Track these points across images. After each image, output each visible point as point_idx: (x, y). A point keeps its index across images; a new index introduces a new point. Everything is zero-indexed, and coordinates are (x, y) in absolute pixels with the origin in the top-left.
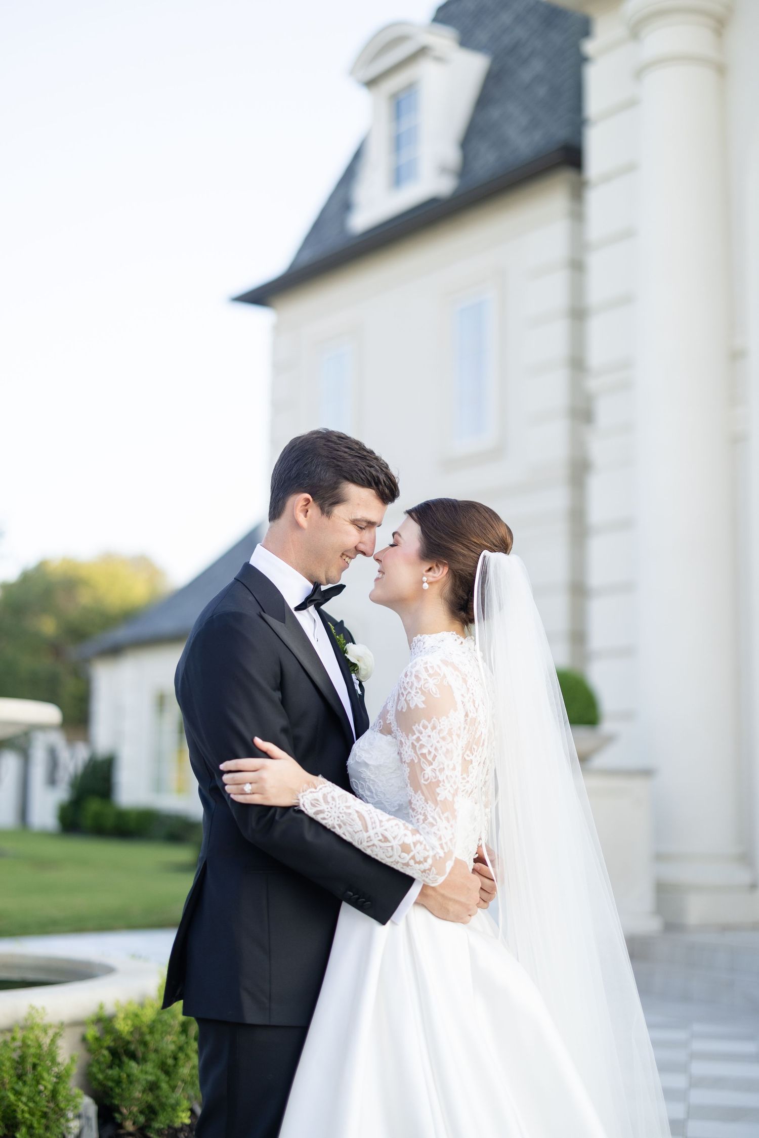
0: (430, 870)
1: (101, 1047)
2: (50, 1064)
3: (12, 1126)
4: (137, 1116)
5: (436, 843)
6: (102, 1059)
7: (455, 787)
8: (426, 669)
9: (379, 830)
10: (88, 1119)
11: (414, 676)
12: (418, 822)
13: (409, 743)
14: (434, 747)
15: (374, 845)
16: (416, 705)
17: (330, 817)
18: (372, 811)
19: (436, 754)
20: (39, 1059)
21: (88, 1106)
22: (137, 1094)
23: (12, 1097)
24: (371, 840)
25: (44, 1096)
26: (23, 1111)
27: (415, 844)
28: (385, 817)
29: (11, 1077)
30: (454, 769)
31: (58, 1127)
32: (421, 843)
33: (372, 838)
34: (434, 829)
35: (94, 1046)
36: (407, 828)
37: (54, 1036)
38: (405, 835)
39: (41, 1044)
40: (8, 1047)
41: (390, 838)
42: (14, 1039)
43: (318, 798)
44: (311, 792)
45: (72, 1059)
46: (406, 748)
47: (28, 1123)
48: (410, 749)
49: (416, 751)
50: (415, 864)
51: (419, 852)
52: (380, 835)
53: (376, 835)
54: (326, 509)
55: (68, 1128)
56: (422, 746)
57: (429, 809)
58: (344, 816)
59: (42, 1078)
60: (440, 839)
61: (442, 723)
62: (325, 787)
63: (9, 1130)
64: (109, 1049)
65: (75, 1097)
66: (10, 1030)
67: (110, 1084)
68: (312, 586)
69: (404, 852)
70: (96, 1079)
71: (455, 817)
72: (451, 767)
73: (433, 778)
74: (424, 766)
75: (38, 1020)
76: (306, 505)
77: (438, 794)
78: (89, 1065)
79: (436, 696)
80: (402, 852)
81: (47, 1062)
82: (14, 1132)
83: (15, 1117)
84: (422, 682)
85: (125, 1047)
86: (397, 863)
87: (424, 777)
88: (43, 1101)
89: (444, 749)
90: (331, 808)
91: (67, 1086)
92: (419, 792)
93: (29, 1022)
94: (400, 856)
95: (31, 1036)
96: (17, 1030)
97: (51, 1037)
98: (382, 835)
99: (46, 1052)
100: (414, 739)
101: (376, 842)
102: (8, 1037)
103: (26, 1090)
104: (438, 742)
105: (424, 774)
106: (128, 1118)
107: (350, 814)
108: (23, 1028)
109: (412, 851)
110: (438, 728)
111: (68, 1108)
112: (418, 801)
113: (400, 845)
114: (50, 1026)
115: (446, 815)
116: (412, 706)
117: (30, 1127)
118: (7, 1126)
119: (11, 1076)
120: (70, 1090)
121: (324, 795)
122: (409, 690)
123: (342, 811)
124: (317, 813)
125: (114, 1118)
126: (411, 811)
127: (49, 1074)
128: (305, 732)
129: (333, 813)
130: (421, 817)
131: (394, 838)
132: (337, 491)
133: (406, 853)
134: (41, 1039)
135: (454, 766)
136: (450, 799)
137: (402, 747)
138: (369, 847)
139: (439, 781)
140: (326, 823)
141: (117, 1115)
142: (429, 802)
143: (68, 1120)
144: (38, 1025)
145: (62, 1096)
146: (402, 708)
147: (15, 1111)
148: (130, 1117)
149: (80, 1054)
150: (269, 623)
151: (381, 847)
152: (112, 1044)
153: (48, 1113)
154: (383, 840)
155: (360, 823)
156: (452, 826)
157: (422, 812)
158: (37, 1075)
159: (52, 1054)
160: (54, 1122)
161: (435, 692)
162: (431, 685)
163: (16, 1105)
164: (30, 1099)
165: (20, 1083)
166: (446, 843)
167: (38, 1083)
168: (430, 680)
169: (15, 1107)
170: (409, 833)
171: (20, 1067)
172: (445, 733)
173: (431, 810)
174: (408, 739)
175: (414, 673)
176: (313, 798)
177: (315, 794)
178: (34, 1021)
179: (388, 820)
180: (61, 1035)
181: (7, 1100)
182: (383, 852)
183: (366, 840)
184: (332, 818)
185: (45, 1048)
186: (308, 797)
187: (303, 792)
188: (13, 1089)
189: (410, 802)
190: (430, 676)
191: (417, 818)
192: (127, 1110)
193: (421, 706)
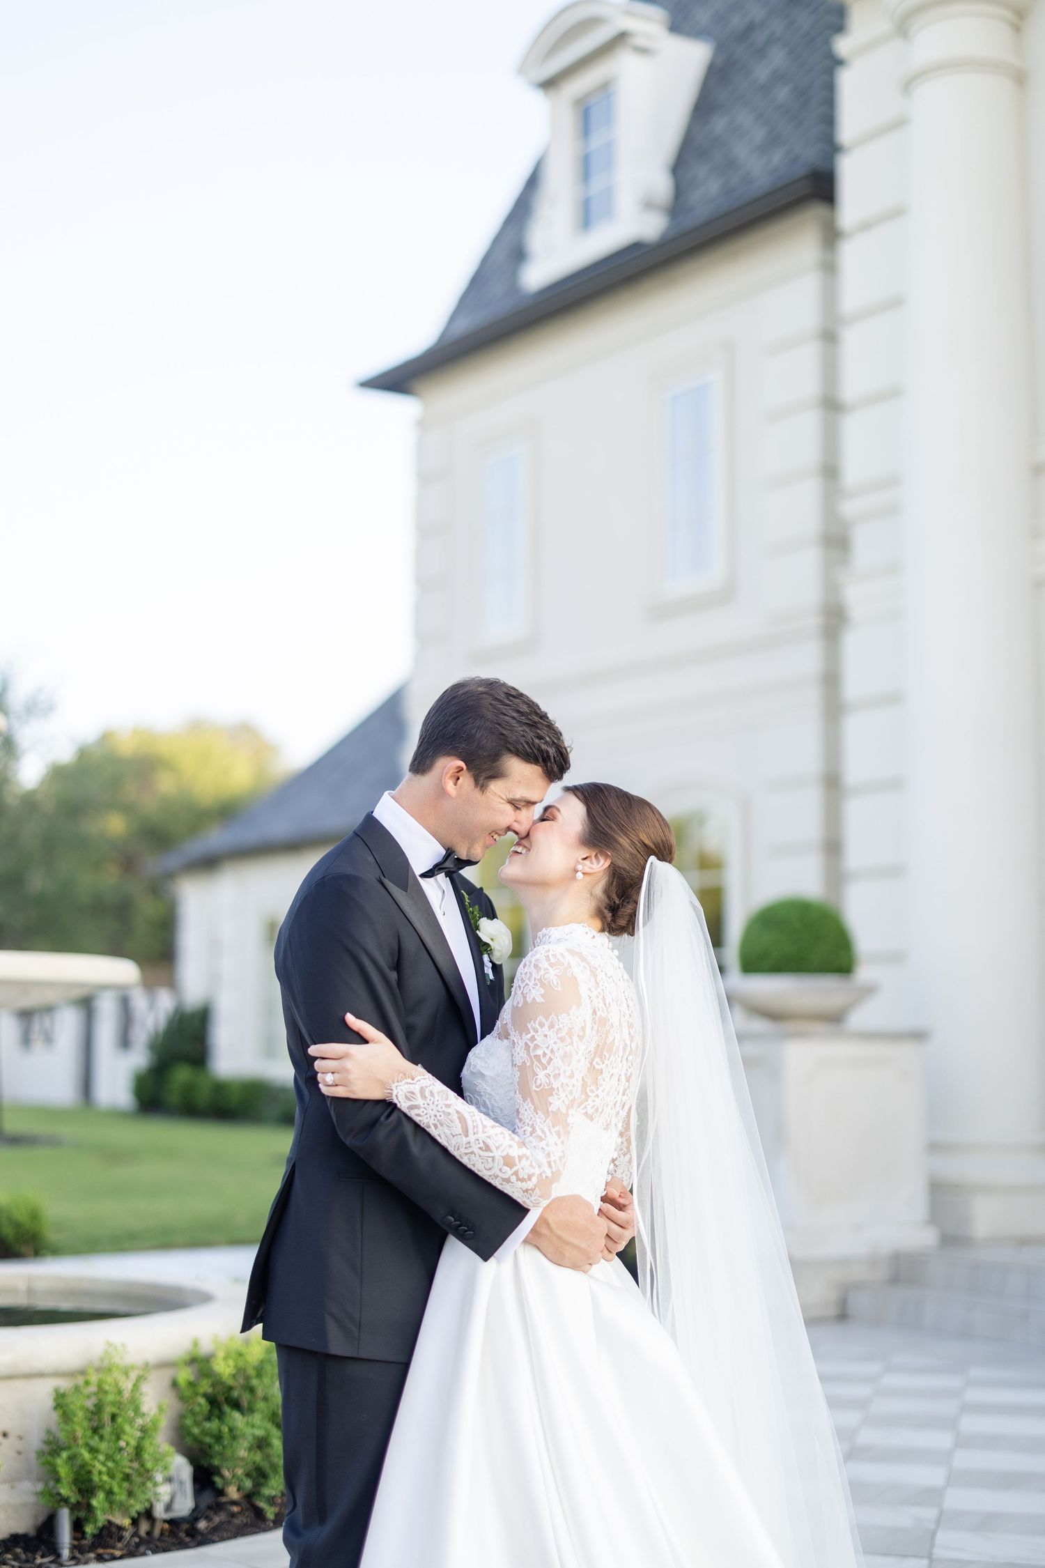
0: (533, 1190)
1: (196, 1394)
2: (133, 1414)
3: (87, 1491)
4: (242, 1480)
5: (544, 1160)
6: (197, 1409)
7: (571, 1098)
8: (547, 958)
9: (481, 1136)
10: (181, 1483)
11: (533, 965)
12: (525, 1134)
13: (522, 1043)
14: (550, 1048)
15: (472, 1153)
16: (534, 998)
17: (426, 1114)
18: (475, 1114)
19: (552, 1058)
20: (119, 1408)
21: (181, 1467)
22: (242, 1453)
23: (86, 1455)
24: (470, 1147)
25: (126, 1454)
26: (100, 1473)
27: (520, 1158)
28: (489, 1122)
29: (85, 1431)
30: (572, 1076)
31: (143, 1492)
32: (527, 1158)
33: (471, 1145)
34: (543, 1144)
35: (188, 1393)
36: (513, 1139)
37: (137, 1380)
38: (511, 1146)
39: (122, 1389)
40: (81, 1393)
41: (492, 1147)
42: (87, 1383)
43: (414, 1091)
44: (407, 1083)
45: (160, 1409)
46: (518, 1049)
47: (107, 1487)
48: (523, 1050)
49: (529, 1051)
50: (517, 1181)
51: (524, 1168)
52: (481, 1141)
53: (477, 1142)
54: (481, 782)
55: (156, 1494)
56: (537, 1047)
57: (538, 1119)
58: (442, 1115)
59: (123, 1431)
60: (548, 1155)
61: (561, 1021)
62: (424, 1079)
63: (83, 1497)
64: (205, 1396)
65: (165, 1455)
66: (82, 1372)
67: (208, 1440)
68: (443, 852)
69: (506, 1166)
70: (190, 1434)
71: (567, 1133)
72: (568, 1073)
73: (545, 1084)
74: (537, 1070)
75: (116, 1360)
76: (458, 772)
77: (551, 1104)
78: (182, 1417)
79: (556, 989)
80: (504, 1165)
81: (129, 1412)
82: (89, 1498)
83: (90, 1480)
84: (542, 972)
85: (226, 1395)
86: (497, 1177)
87: (535, 1083)
88: (125, 1460)
89: (561, 1052)
90: (428, 1104)
91: (154, 1442)
92: (529, 1100)
93: (106, 1363)
94: (500, 1170)
95: (109, 1380)
96: (91, 1371)
97: (134, 1381)
98: (483, 1142)
99: (127, 1399)
100: (528, 1039)
101: (475, 1149)
102: (80, 1380)
103: (103, 1446)
104: (555, 1043)
105: (537, 1079)
106: (232, 1483)
107: (449, 1114)
108: (98, 1370)
109: (516, 1165)
110: (557, 1027)
111: (156, 1468)
112: (526, 1110)
113: (502, 1157)
114: (133, 1367)
115: (557, 1129)
116: (529, 1000)
117: (110, 1493)
118: (80, 1491)
119: (84, 1429)
120: (159, 1446)
121: (422, 1088)
122: (527, 981)
123: (440, 1110)
124: (411, 1107)
125: (213, 1484)
126: (517, 1121)
127: (132, 1427)
128: (421, 1020)
129: (430, 1111)
130: (529, 1129)
131: (497, 1148)
132: (498, 763)
133: (508, 1167)
134: (120, 1384)
135: (572, 1071)
136: (563, 1110)
137: (514, 1047)
138: (466, 1154)
139: (552, 1089)
140: (420, 1121)
141: (217, 1479)
142: (539, 1112)
143: (155, 1485)
144: (117, 1366)
145: (149, 1454)
146: (518, 1003)
147: (90, 1472)
148: (233, 1481)
149: (171, 1403)
150: (389, 890)
151: (480, 1156)
152: (210, 1390)
153: (131, 1475)
154: (484, 1148)
155: (459, 1126)
156: (563, 1143)
157: (531, 1123)
158: (116, 1429)
159: (135, 1402)
160: (139, 1486)
161: (555, 984)
162: (552, 975)
163: (91, 1465)
164: (109, 1457)
165: (96, 1438)
166: (555, 1161)
167: (118, 1438)
168: (551, 970)
169: (90, 1468)
170: (515, 1145)
171: (96, 1417)
172: (563, 1034)
173: (540, 1122)
174: (521, 1039)
175: (533, 962)
176: (409, 1090)
177: (411, 1086)
178: (112, 1362)
179: (493, 1127)
180: (145, 1379)
181: (80, 1459)
182: (482, 1163)
183: (464, 1146)
184: (428, 1116)
185: (127, 1395)
186: (402, 1088)
187: (398, 1082)
188: (87, 1445)
189: (518, 1111)
190: (552, 965)
191: (523, 1129)
192: (230, 1473)
193: (540, 1000)
